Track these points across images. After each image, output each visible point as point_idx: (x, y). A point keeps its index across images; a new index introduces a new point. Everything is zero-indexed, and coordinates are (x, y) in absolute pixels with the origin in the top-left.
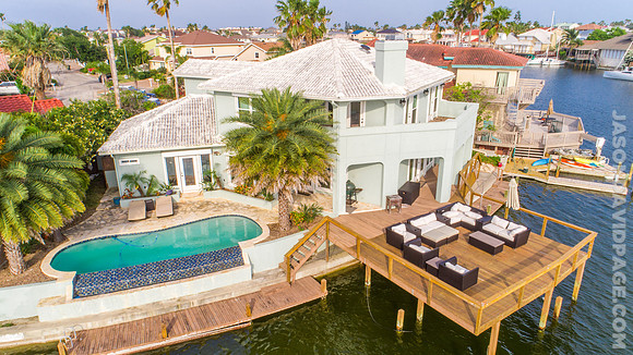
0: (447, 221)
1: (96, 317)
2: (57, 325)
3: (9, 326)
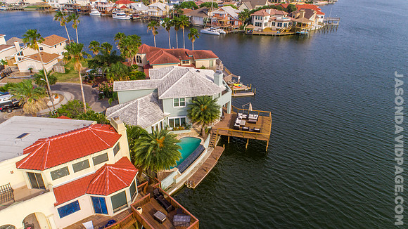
2: (182, 182)
3: (170, 188)
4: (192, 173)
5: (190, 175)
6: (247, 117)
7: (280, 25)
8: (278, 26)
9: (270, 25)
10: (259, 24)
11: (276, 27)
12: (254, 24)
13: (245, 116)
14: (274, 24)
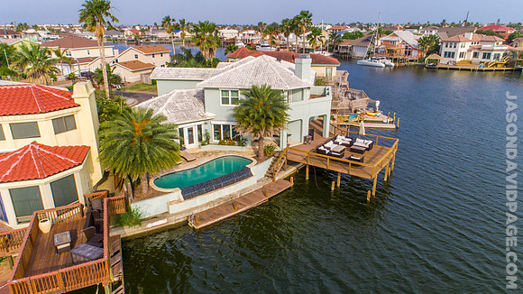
0: (338, 143)
1: (196, 208)
2: (181, 213)
3: (155, 218)
4: (207, 204)
5: (202, 206)
6: (352, 143)
7: (487, 56)
8: (484, 58)
9: (470, 57)
10: (451, 55)
11: (480, 58)
12: (443, 54)
13: (347, 141)
14: (476, 55)
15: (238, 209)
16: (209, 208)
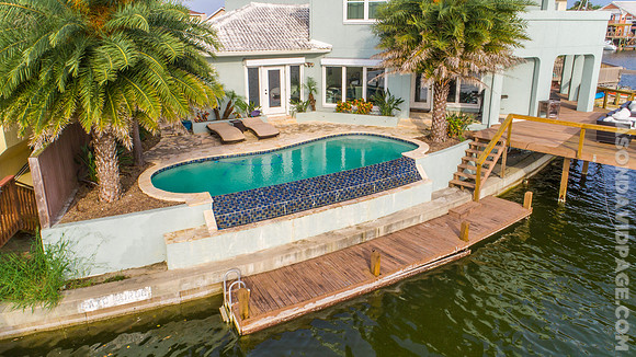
2: (201, 271)
3: (120, 280)
4: (289, 249)
5: (272, 254)
15: (383, 272)
16: (292, 260)
